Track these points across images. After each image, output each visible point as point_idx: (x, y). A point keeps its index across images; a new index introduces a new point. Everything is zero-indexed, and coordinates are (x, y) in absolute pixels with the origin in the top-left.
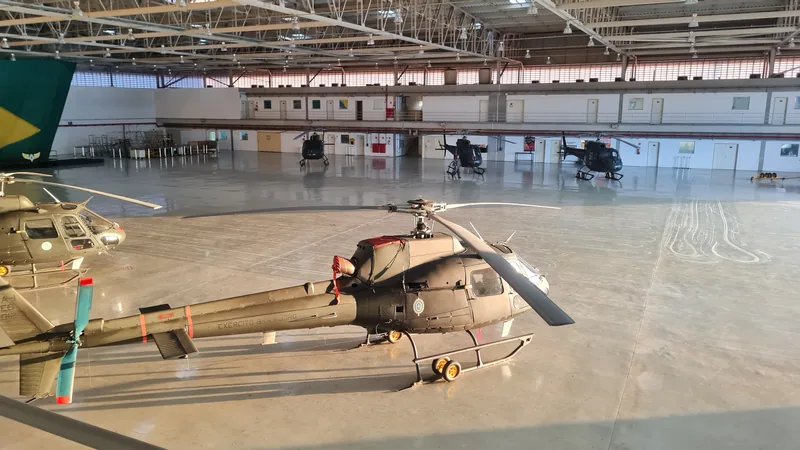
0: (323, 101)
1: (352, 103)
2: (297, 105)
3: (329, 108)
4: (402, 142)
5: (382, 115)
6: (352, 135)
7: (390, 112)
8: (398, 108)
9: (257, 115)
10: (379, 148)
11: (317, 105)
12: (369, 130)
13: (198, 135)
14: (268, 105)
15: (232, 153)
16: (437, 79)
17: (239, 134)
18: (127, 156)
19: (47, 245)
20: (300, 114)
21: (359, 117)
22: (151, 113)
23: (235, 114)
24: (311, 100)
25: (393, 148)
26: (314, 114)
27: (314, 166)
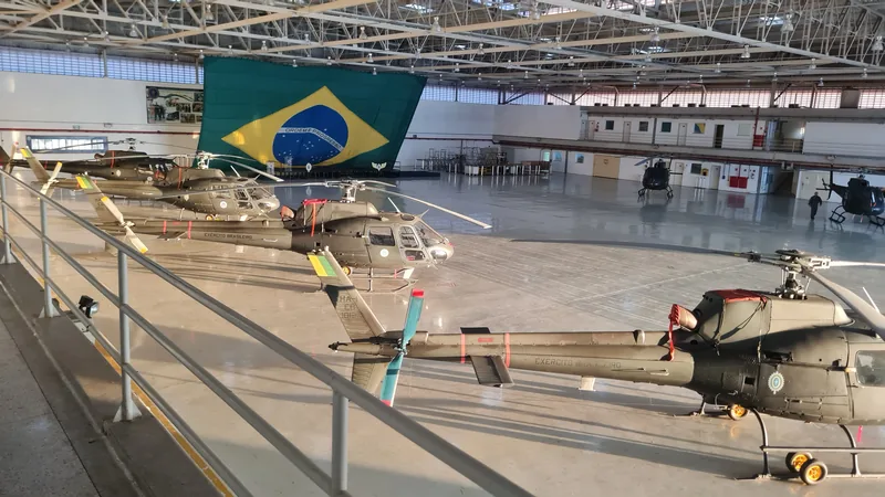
0: (675, 124)
1: (710, 127)
2: (643, 127)
3: (682, 131)
4: (770, 177)
5: (747, 142)
6: (705, 165)
7: (758, 140)
8: (770, 135)
9: (597, 136)
10: (738, 182)
11: (666, 127)
12: (728, 160)
13: (532, 155)
14: (610, 125)
15: (565, 175)
16: (830, 100)
17: (574, 155)
18: (461, 172)
19: (384, 252)
20: (646, 137)
21: (718, 143)
22: (489, 129)
23: (572, 133)
24: (660, 121)
25: (757, 182)
26: (662, 138)
27: (654, 197)
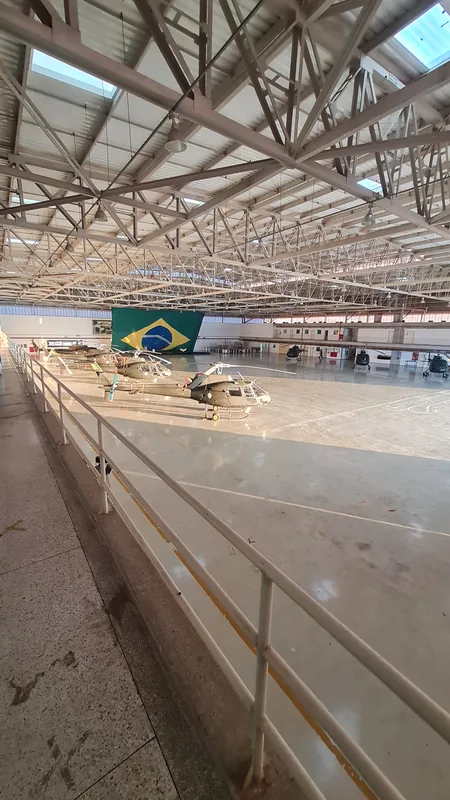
0: (310, 330)
1: (323, 331)
2: (298, 332)
3: (313, 334)
4: (346, 353)
5: (337, 337)
6: (321, 348)
7: (341, 336)
8: (346, 334)
9: (280, 336)
10: (334, 354)
11: (307, 332)
12: (330, 345)
13: (255, 344)
14: (285, 331)
15: (267, 353)
16: (372, 319)
17: (272, 345)
18: (221, 352)
19: (146, 374)
20: (299, 336)
21: (326, 339)
22: (238, 334)
23: (270, 335)
24: (305, 329)
25: (341, 354)
26: (305, 336)
27: (294, 360)
